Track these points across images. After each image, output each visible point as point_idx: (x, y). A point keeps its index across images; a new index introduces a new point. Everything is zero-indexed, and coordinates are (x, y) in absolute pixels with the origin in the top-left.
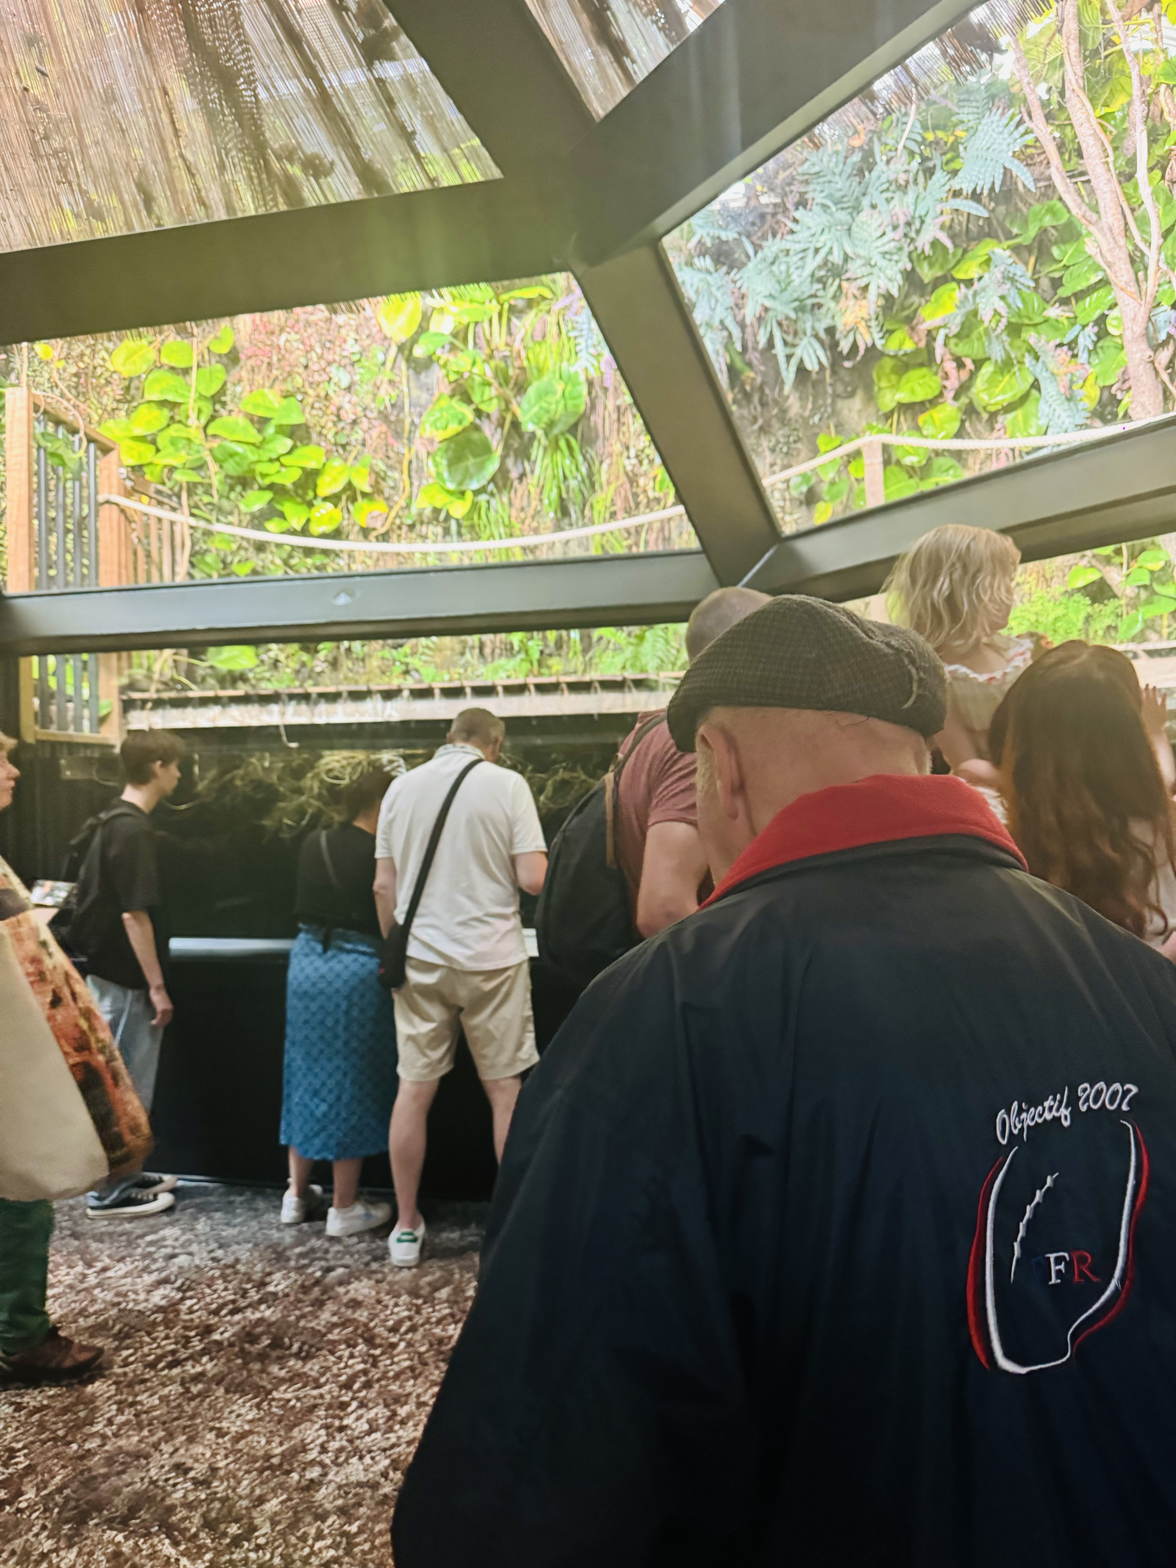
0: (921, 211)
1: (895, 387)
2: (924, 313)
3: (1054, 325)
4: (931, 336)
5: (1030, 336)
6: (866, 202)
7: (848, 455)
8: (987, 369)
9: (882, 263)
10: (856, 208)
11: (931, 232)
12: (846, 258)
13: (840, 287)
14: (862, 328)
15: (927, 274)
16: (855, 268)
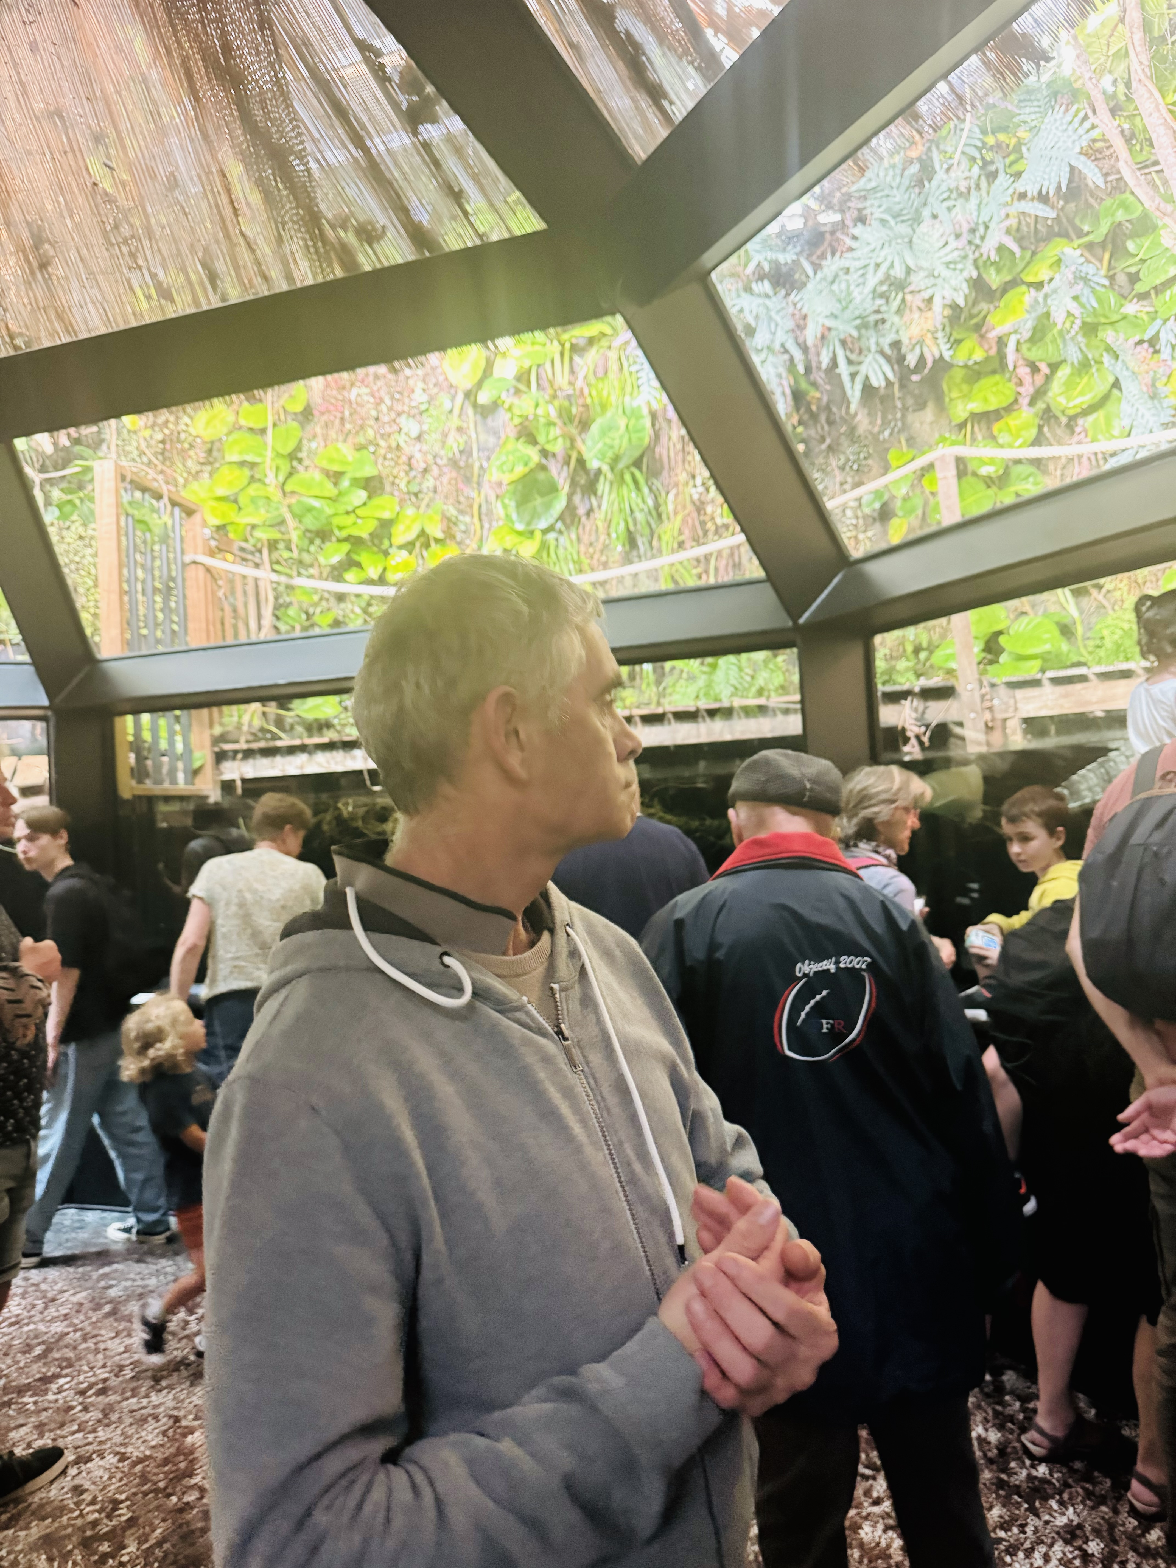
0: (984, 217)
1: (967, 397)
2: (992, 319)
3: (1134, 322)
4: (1001, 342)
5: (1108, 335)
6: (926, 213)
7: (922, 469)
8: (1063, 372)
9: (945, 273)
10: (917, 220)
11: (996, 237)
12: (909, 271)
13: (903, 300)
14: (929, 340)
15: (994, 279)
16: (917, 280)
